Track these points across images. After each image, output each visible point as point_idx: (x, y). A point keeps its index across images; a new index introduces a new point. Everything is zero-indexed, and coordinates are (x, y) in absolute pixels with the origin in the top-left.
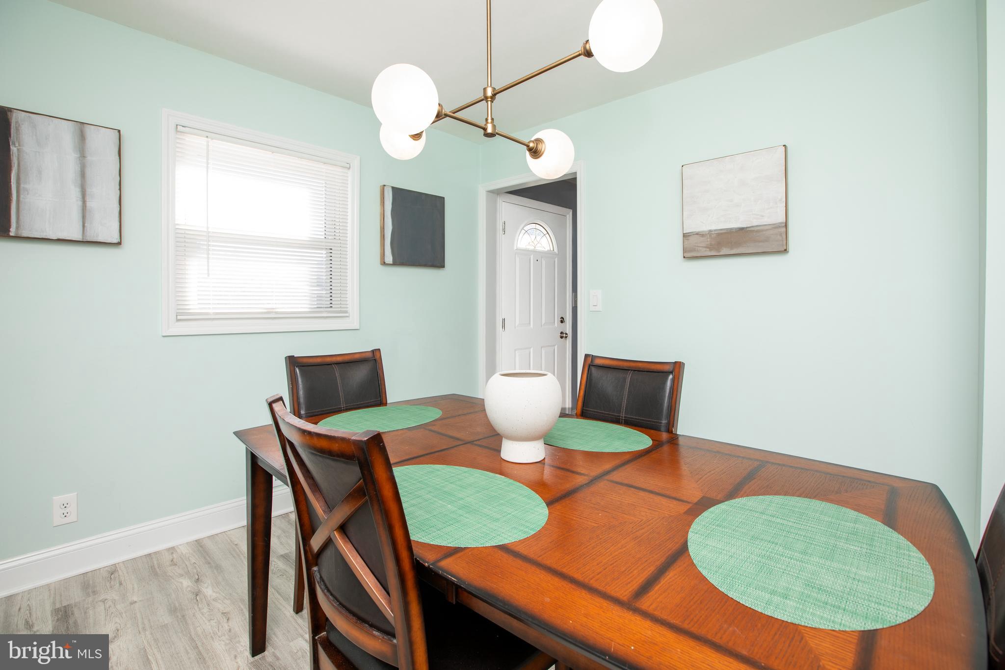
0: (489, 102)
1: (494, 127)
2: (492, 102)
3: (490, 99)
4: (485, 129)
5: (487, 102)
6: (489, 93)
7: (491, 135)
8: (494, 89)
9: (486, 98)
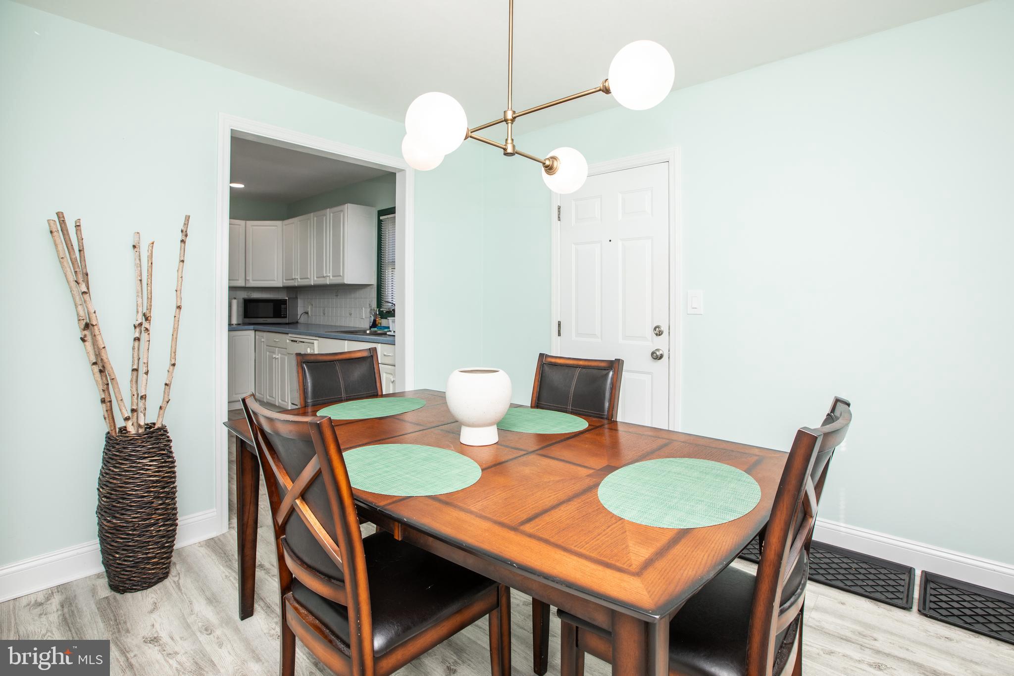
0: (510, 124)
1: (514, 147)
2: (512, 123)
3: (509, 122)
4: (505, 149)
5: (507, 123)
6: (509, 116)
7: (512, 154)
8: (514, 112)
9: (506, 120)
